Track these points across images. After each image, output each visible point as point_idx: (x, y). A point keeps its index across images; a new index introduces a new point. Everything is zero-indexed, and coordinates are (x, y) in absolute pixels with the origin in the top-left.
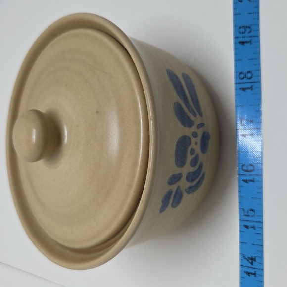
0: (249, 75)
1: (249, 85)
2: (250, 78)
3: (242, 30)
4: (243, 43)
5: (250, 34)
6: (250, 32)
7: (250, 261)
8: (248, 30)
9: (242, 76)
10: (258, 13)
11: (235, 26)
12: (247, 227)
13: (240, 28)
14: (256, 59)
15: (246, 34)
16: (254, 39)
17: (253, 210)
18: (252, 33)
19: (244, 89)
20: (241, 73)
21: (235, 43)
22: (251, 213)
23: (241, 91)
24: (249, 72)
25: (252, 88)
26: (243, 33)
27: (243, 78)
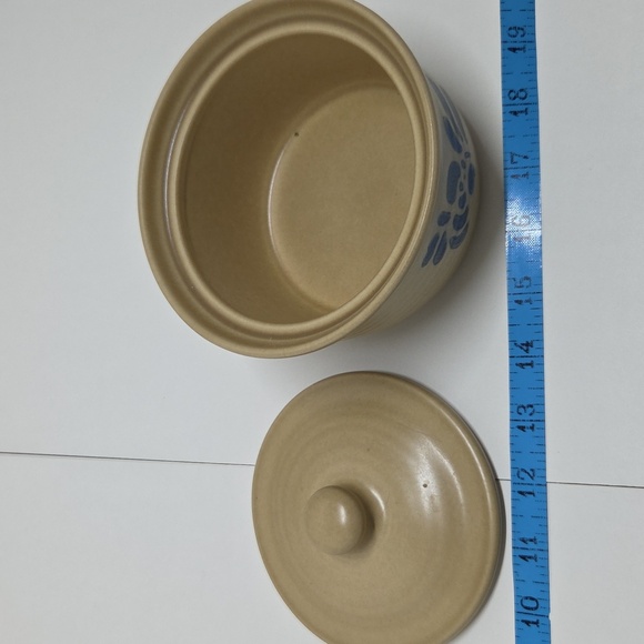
0: (522, 94)
1: (523, 108)
2: (524, 99)
3: (513, 32)
4: (514, 50)
5: (523, 39)
6: (523, 36)
7: (525, 347)
8: (521, 32)
9: (513, 95)
10: (534, 10)
11: (503, 26)
12: (519, 302)
13: (510, 29)
14: (531, 72)
15: (518, 38)
16: (528, 46)
17: (527, 278)
18: (526, 38)
19: (515, 113)
20: (511, 91)
21: (503, 50)
22: (526, 283)
23: (512, 116)
24: (522, 90)
25: (526, 111)
26: (514, 36)
27: (514, 98)
